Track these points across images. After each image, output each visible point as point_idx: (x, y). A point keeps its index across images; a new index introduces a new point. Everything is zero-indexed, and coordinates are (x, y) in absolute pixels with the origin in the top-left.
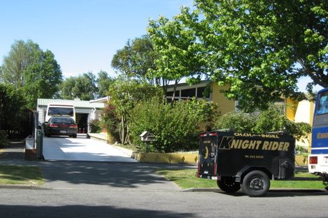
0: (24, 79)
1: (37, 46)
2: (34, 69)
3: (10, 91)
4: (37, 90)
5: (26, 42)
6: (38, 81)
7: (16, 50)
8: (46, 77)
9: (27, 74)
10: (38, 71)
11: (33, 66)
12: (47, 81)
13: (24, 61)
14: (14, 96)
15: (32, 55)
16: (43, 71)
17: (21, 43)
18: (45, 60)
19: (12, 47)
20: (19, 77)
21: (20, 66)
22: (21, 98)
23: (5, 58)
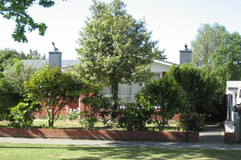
0: (212, 62)
1: (224, 29)
2: (221, 52)
3: (204, 74)
4: (226, 72)
5: (212, 25)
6: (226, 64)
7: (202, 34)
8: (233, 59)
9: (214, 57)
10: (226, 53)
11: (220, 49)
12: (235, 63)
13: (211, 44)
14: (208, 79)
15: (219, 37)
16: (231, 53)
17: (207, 26)
18: (232, 42)
19: (199, 31)
20: (206, 60)
21: (207, 49)
22: (215, 81)
23: (192, 42)
